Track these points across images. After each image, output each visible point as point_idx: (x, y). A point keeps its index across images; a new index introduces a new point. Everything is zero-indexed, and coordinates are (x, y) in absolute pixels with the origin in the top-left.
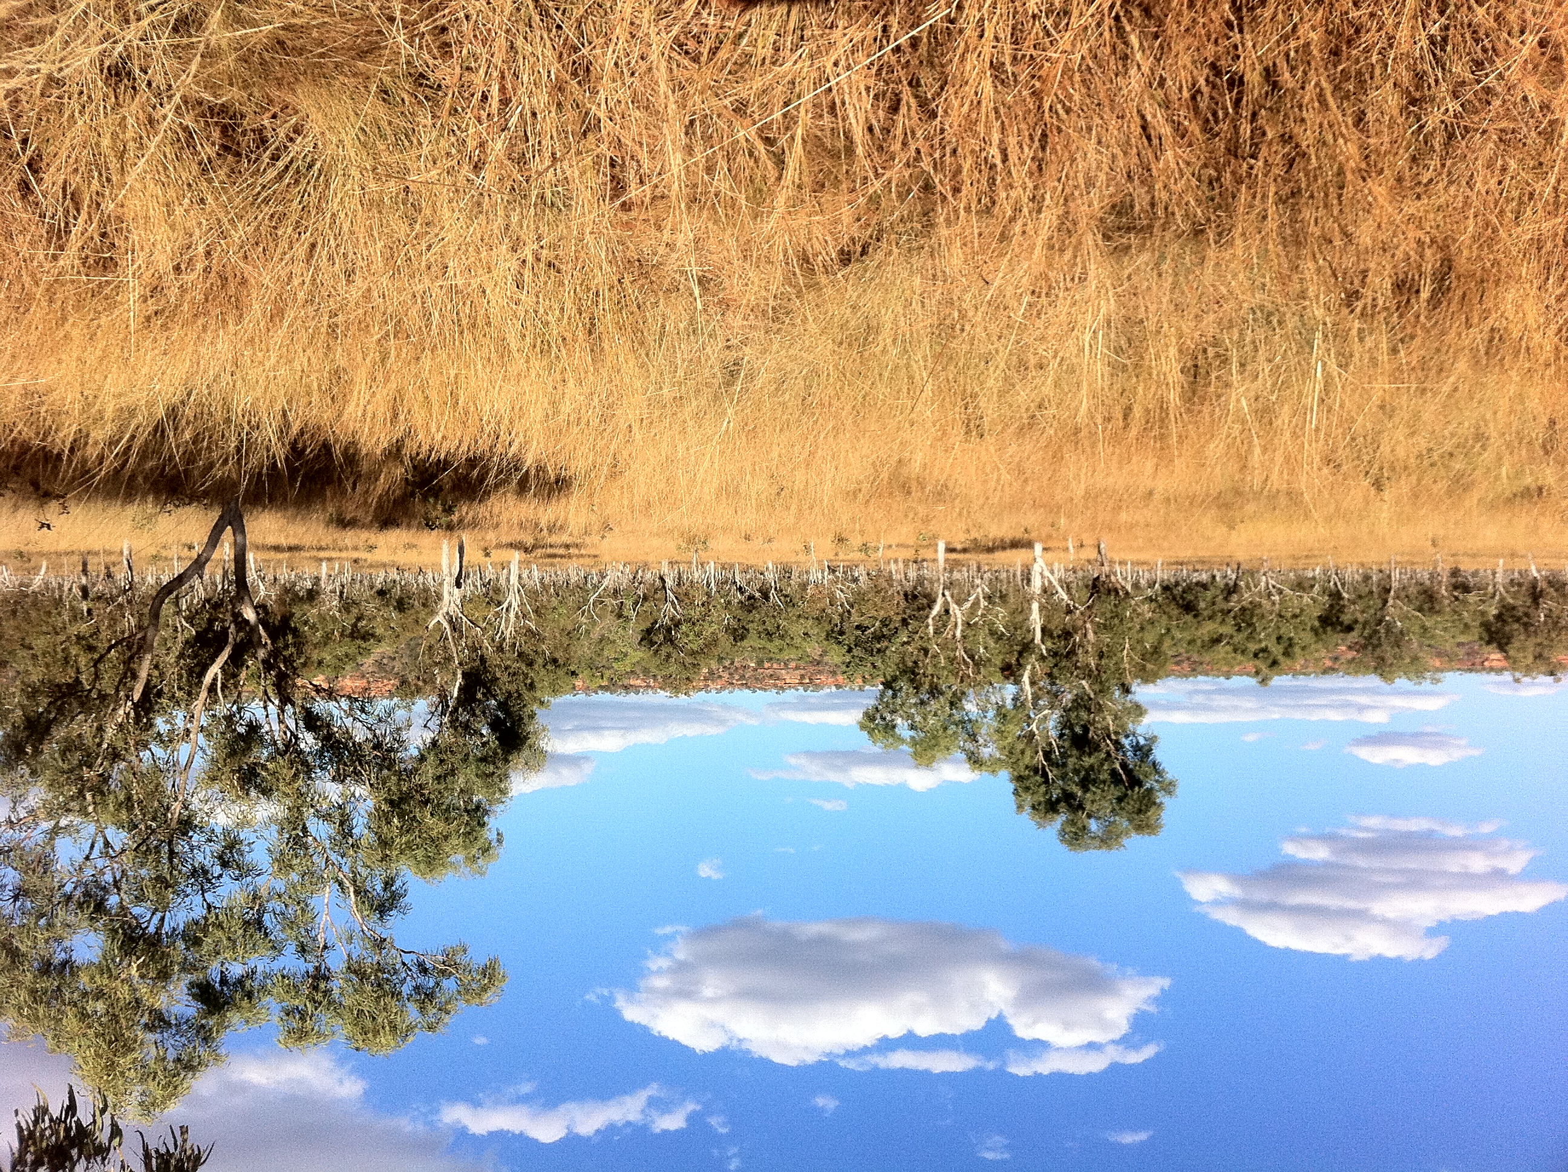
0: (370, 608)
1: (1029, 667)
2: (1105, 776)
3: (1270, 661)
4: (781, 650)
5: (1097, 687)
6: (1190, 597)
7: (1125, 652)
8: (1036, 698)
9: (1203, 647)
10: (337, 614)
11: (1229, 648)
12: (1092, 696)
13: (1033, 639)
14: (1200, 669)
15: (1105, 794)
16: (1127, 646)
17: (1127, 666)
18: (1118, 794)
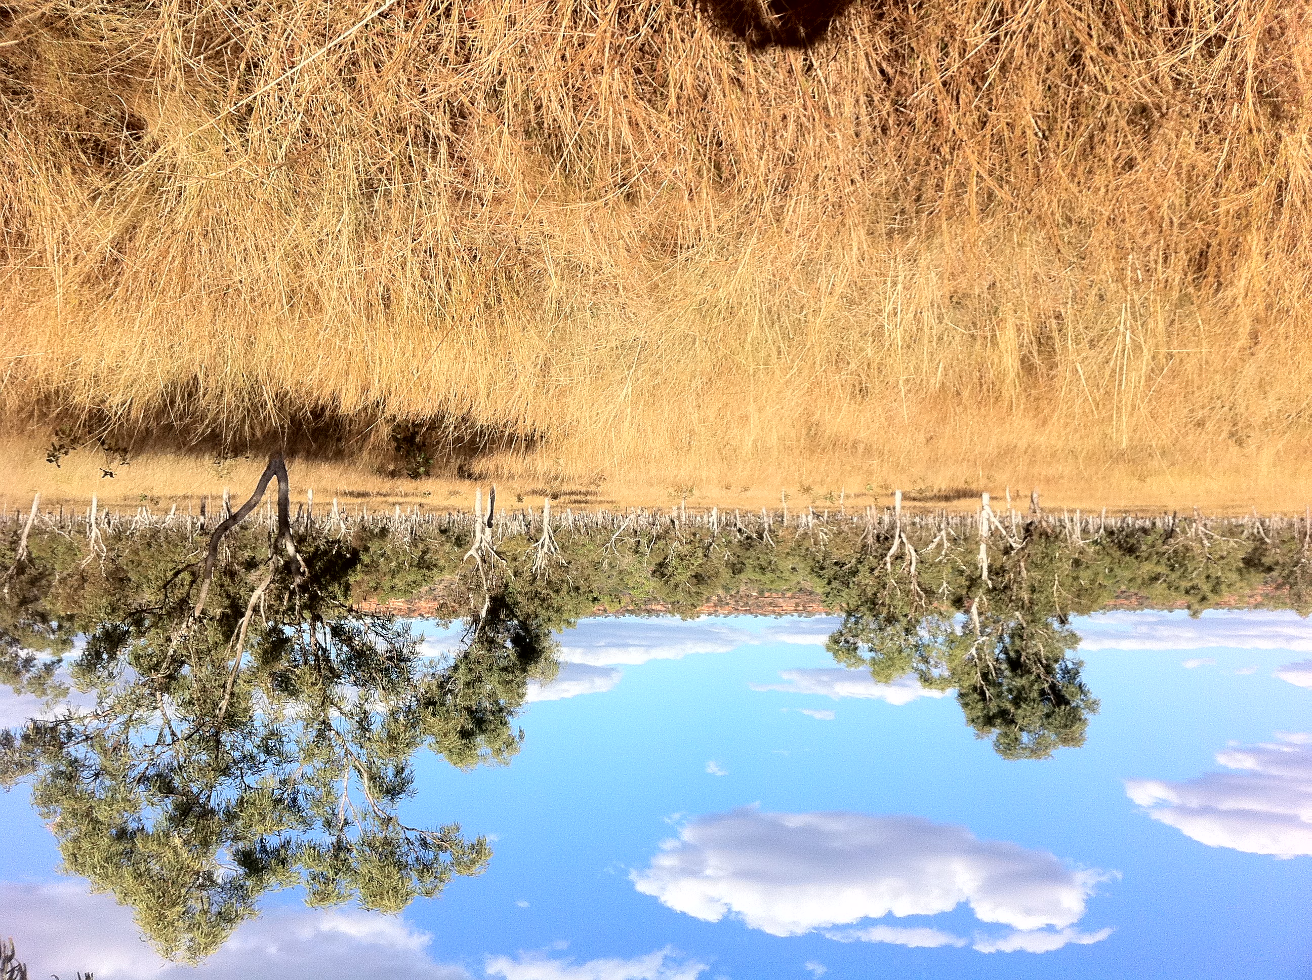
0: (434, 544)
1: (977, 600)
2: (1035, 695)
3: (1200, 596)
4: (772, 582)
5: (1029, 618)
6: (1132, 541)
7: (1055, 587)
8: (984, 626)
9: (1143, 584)
10: (408, 548)
11: (1164, 585)
12: (1025, 625)
13: (981, 576)
14: (1146, 603)
15: (1034, 711)
16: (1056, 582)
17: (1056, 599)
18: (1046, 711)
